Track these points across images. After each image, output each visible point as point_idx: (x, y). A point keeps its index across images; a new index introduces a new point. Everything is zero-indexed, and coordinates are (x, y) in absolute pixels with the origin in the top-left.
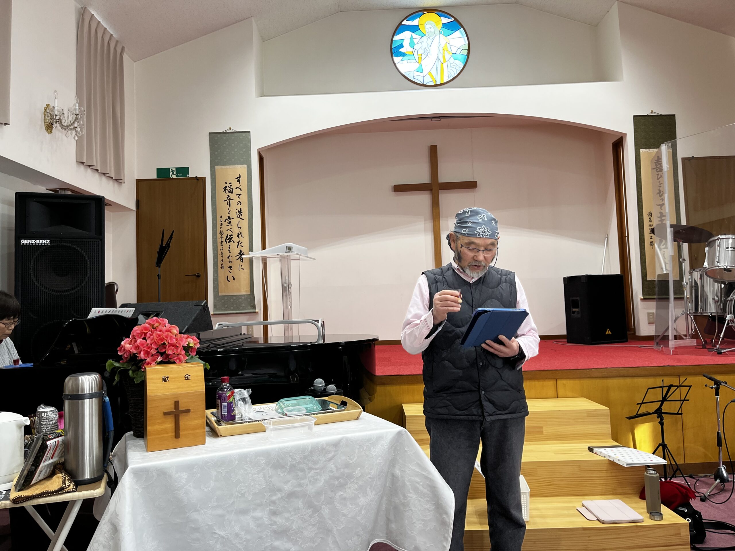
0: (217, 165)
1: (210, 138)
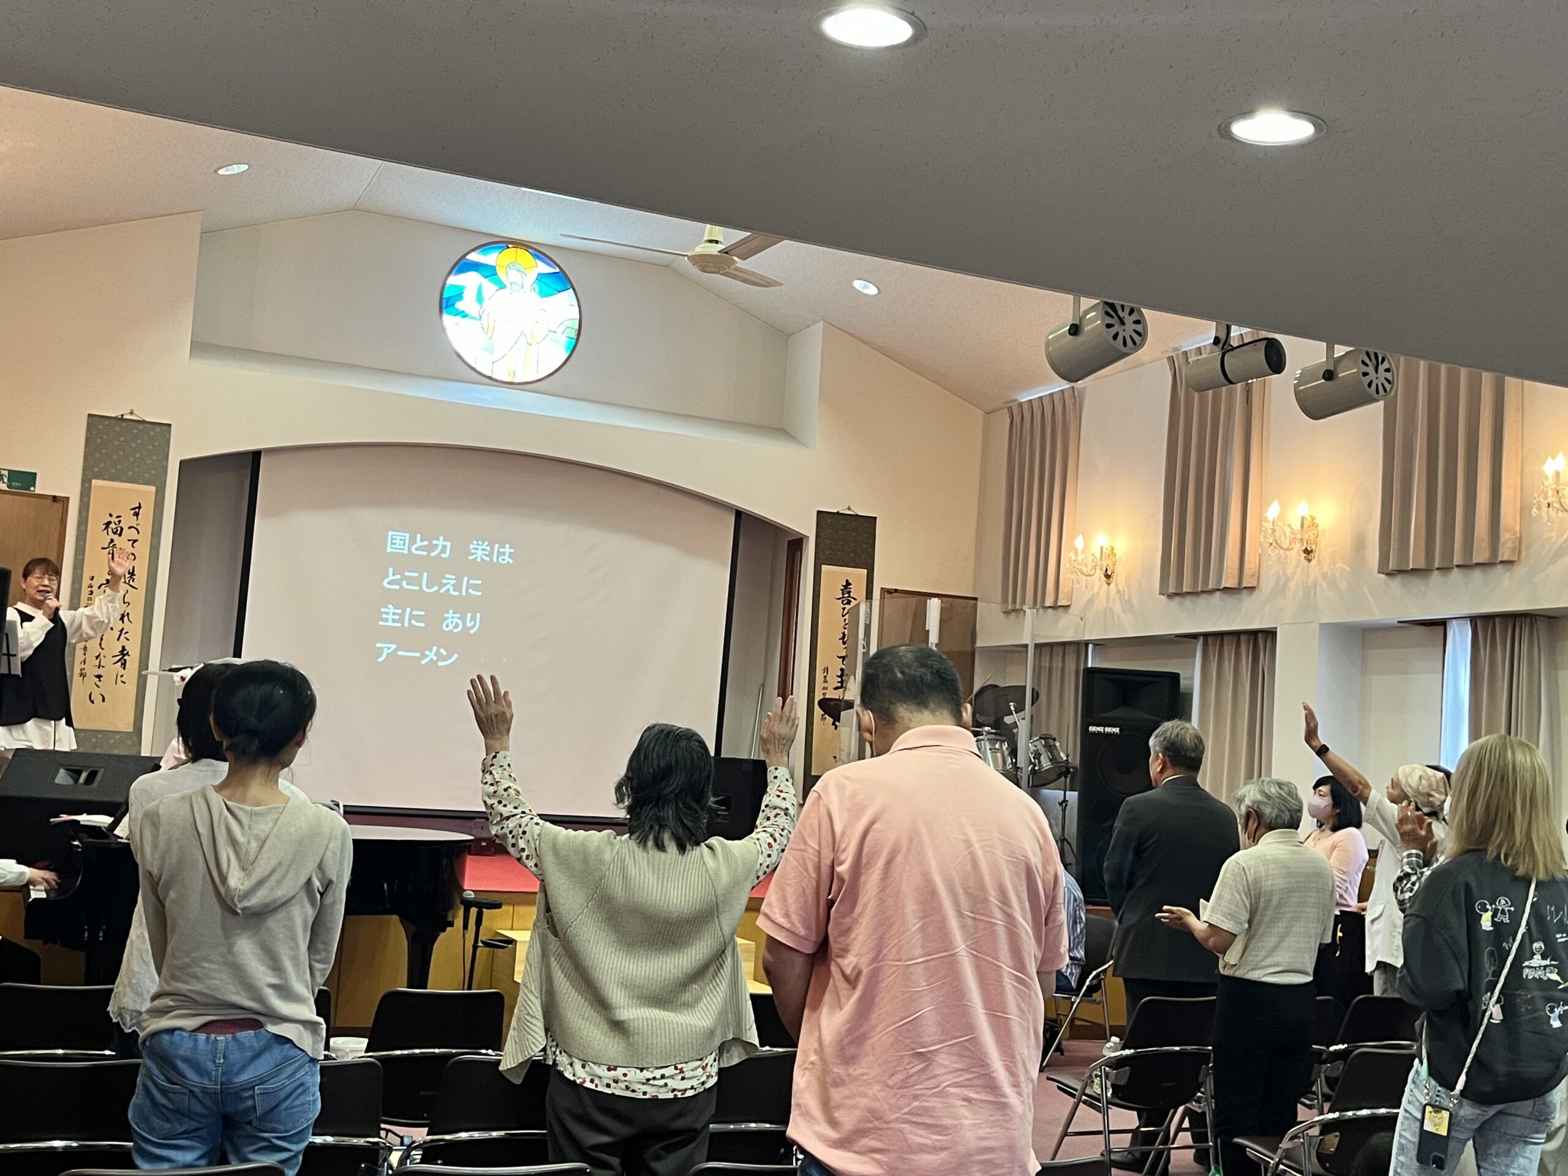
0: (95, 478)
1: (88, 424)
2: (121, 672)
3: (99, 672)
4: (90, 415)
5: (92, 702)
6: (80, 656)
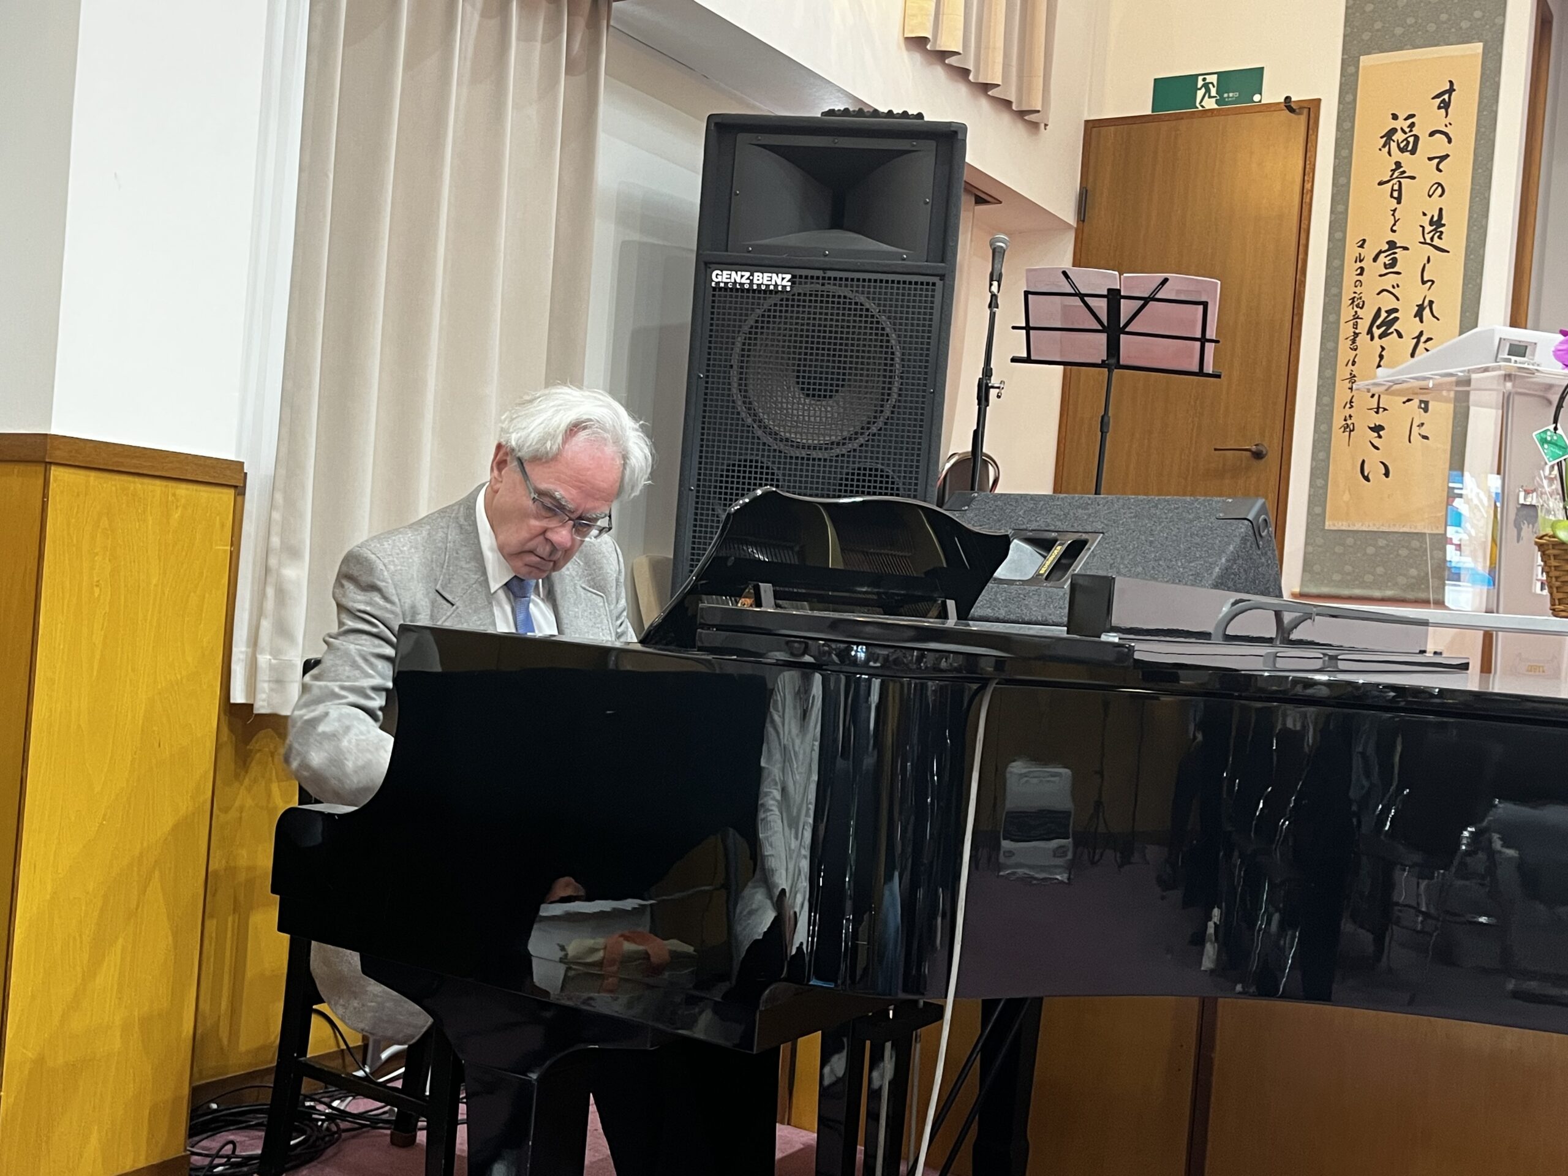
0: (1367, 53)
2: (1420, 416)
3: (1377, 420)
5: (1367, 479)
6: (1342, 392)
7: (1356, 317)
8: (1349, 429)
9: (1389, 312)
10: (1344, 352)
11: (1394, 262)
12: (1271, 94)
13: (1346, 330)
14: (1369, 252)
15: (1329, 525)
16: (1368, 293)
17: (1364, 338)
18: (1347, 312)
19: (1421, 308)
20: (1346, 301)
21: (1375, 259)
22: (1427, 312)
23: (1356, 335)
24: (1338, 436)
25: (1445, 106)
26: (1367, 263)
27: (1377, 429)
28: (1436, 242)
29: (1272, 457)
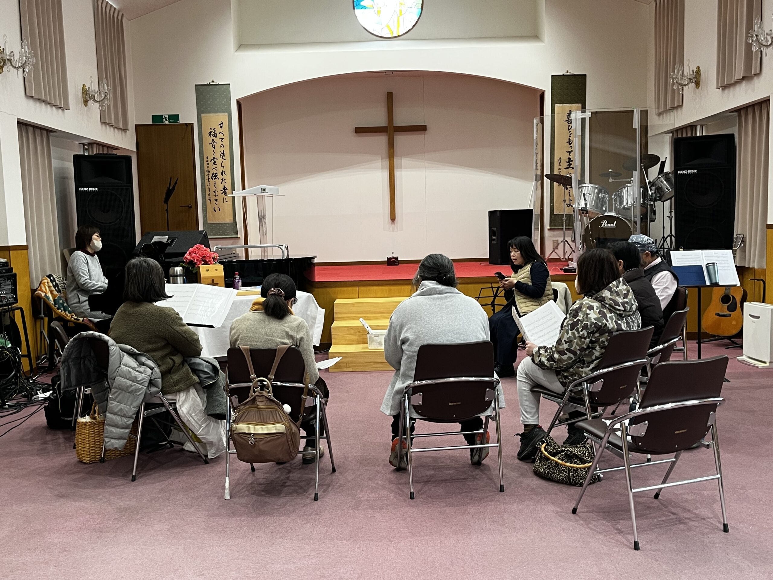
0: (203, 113)
1: (196, 89)
2: (225, 197)
3: (216, 198)
4: (196, 85)
5: (215, 211)
6: (207, 192)
7: (208, 174)
8: (210, 200)
9: (216, 173)
10: (207, 183)
11: (215, 162)
12: (181, 121)
13: (206, 178)
14: (209, 159)
15: (208, 222)
16: (210, 169)
17: (210, 180)
18: (206, 173)
19: (222, 173)
20: (205, 171)
21: (211, 161)
22: (223, 173)
23: (209, 179)
24: (208, 202)
25: (221, 127)
26: (209, 162)
27: (216, 200)
28: (224, 158)
29: (194, 207)
